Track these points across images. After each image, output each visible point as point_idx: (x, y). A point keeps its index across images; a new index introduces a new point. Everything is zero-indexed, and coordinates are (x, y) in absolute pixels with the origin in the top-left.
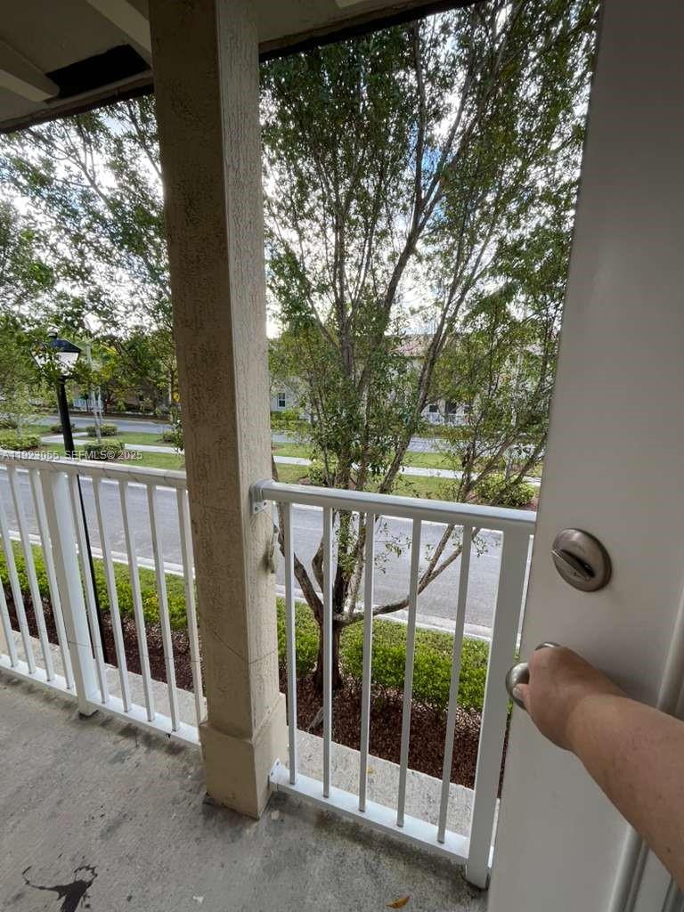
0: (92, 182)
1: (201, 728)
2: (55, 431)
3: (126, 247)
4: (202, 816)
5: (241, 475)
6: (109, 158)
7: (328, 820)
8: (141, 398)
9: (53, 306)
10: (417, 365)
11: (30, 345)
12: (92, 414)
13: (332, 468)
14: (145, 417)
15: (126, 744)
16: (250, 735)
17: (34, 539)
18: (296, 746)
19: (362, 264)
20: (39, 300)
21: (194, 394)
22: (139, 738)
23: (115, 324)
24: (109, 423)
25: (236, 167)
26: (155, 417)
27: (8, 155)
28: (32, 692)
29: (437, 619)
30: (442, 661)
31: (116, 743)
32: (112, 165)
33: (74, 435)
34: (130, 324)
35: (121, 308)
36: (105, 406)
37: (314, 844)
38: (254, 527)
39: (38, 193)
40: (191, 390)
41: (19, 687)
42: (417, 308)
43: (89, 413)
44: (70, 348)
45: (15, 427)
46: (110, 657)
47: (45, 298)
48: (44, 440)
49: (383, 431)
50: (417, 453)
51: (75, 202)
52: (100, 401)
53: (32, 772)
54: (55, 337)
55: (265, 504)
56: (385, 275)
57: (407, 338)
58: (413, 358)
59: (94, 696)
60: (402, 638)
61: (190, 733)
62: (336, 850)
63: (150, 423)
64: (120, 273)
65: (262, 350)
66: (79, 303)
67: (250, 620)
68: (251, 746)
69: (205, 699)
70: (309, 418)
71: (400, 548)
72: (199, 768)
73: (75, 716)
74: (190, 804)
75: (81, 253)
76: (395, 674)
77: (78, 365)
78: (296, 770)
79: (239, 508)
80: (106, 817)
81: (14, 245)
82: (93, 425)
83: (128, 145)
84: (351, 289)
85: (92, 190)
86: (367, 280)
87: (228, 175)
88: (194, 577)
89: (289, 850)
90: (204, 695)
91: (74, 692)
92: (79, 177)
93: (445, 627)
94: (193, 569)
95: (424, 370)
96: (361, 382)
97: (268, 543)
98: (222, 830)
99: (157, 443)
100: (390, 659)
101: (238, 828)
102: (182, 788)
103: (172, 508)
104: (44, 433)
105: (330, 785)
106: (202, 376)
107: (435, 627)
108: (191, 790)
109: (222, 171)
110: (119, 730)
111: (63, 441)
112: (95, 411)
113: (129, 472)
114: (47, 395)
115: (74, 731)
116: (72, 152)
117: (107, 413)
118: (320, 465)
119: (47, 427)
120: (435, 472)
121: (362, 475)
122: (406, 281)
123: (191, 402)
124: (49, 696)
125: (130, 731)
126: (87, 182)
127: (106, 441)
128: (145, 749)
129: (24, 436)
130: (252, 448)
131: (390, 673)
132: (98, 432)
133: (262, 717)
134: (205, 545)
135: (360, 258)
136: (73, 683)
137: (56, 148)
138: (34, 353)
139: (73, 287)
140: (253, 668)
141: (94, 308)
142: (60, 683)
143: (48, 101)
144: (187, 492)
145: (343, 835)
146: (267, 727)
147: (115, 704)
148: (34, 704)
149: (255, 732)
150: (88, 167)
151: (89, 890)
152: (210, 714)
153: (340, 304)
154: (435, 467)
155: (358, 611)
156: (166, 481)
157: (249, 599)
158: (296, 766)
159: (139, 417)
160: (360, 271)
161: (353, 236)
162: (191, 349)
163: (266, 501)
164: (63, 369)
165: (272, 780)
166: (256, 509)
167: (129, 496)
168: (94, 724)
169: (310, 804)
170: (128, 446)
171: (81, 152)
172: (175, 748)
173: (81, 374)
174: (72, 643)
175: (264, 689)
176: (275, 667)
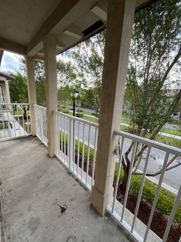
0: (87, 54)
1: (92, 187)
2: (72, 110)
3: (91, 68)
4: (89, 208)
5: (112, 127)
6: (91, 48)
7: (121, 228)
8: (89, 104)
9: (75, 83)
10: (171, 100)
11: (70, 91)
12: (79, 107)
13: (135, 128)
14: (89, 108)
15: (76, 183)
16: (104, 195)
17: (66, 133)
18: (115, 203)
19: (155, 68)
20: (73, 82)
21: (103, 105)
22: (79, 183)
23: (87, 87)
24: (82, 109)
25: (124, 45)
26: (91, 109)
27: (72, 51)
28: (62, 164)
29: (165, 184)
30: (165, 199)
31: (74, 181)
32: (91, 50)
33: (75, 111)
34: (89, 86)
35: (88, 83)
36: (81, 105)
37: (116, 233)
38: (113, 142)
39: (76, 59)
40: (103, 104)
41: (59, 162)
42: (175, 81)
43: (78, 106)
44: (77, 92)
45: (65, 108)
46: (76, 162)
47: (74, 81)
48: (69, 111)
49: (155, 120)
50: (167, 129)
51: (83, 60)
52: (80, 104)
53: (59, 180)
54: (75, 90)
55: (117, 136)
56: (164, 71)
57: (169, 91)
58: (170, 97)
59: (72, 169)
60: (151, 185)
61: (90, 187)
62: (122, 238)
63: (90, 110)
64: (89, 75)
65: (123, 95)
66: (80, 82)
67: (109, 165)
68: (104, 198)
69: (94, 180)
70: (130, 113)
71: (155, 158)
72: (90, 196)
73: (68, 172)
74: (87, 204)
75: (82, 71)
76: (146, 195)
77: (78, 96)
78: (114, 210)
79: (110, 136)
80: (71, 197)
81: (70, 70)
82: (78, 109)
83: (96, 44)
84: (150, 76)
85: (87, 56)
86: (156, 73)
87: (121, 48)
88: (96, 150)
89: (109, 230)
90: (94, 179)
91: (68, 167)
92: (84, 53)
93: (168, 188)
94: (96, 148)
95: (174, 101)
96: (150, 104)
97: (116, 147)
98: (93, 214)
99: (90, 115)
100: (145, 190)
101: (97, 216)
102: (86, 199)
103: (94, 132)
104: (69, 110)
105: (123, 219)
106: (106, 101)
107: (164, 187)
108: (88, 200)
109: (120, 47)
110: (75, 179)
111: (73, 112)
112: (79, 106)
113: (86, 122)
114: (71, 102)
115: (67, 175)
116: (84, 48)
117: (81, 107)
118: (132, 127)
119: (70, 108)
120: (173, 136)
121: (146, 132)
122: (172, 72)
123: (102, 107)
124: (64, 166)
125: (77, 180)
126: (86, 54)
127: (80, 113)
128: (80, 186)
129: (66, 110)
130: (116, 120)
131: (145, 194)
132: (79, 111)
133: (107, 191)
134: (100, 143)
135: (155, 66)
136: (68, 165)
137: (81, 48)
138: (71, 93)
139: (80, 79)
140: (107, 178)
141: (83, 83)
142: (66, 164)
143: (81, 38)
144: (98, 129)
145: (125, 235)
146: (108, 194)
147: (75, 173)
148: (61, 166)
149: (105, 194)
150: (87, 51)
151: (66, 211)
152: (95, 184)
153: (146, 81)
154: (173, 134)
155: (137, 172)
156: (94, 125)
157: (109, 160)
158: (114, 209)
159: (87, 108)
160: (154, 70)
161: (154, 60)
162: (105, 94)
163: (117, 135)
164: (76, 97)
165: (107, 208)
166: (115, 137)
167: (85, 127)
168: (71, 175)
169: (116, 221)
170: (85, 115)
171: (85, 48)
172: (86, 189)
173: (78, 98)
174: (70, 156)
175: (109, 184)
176: (112, 180)
